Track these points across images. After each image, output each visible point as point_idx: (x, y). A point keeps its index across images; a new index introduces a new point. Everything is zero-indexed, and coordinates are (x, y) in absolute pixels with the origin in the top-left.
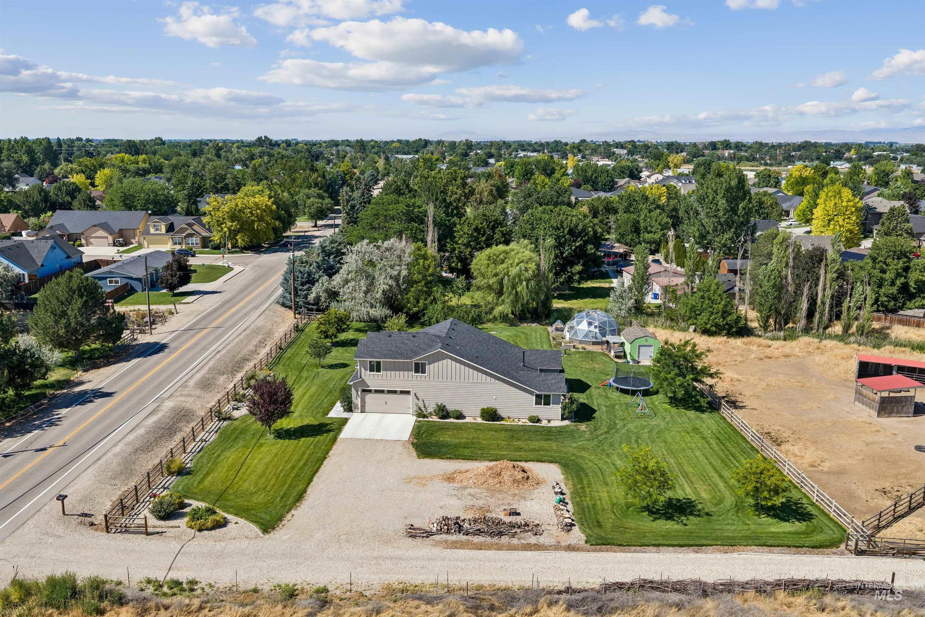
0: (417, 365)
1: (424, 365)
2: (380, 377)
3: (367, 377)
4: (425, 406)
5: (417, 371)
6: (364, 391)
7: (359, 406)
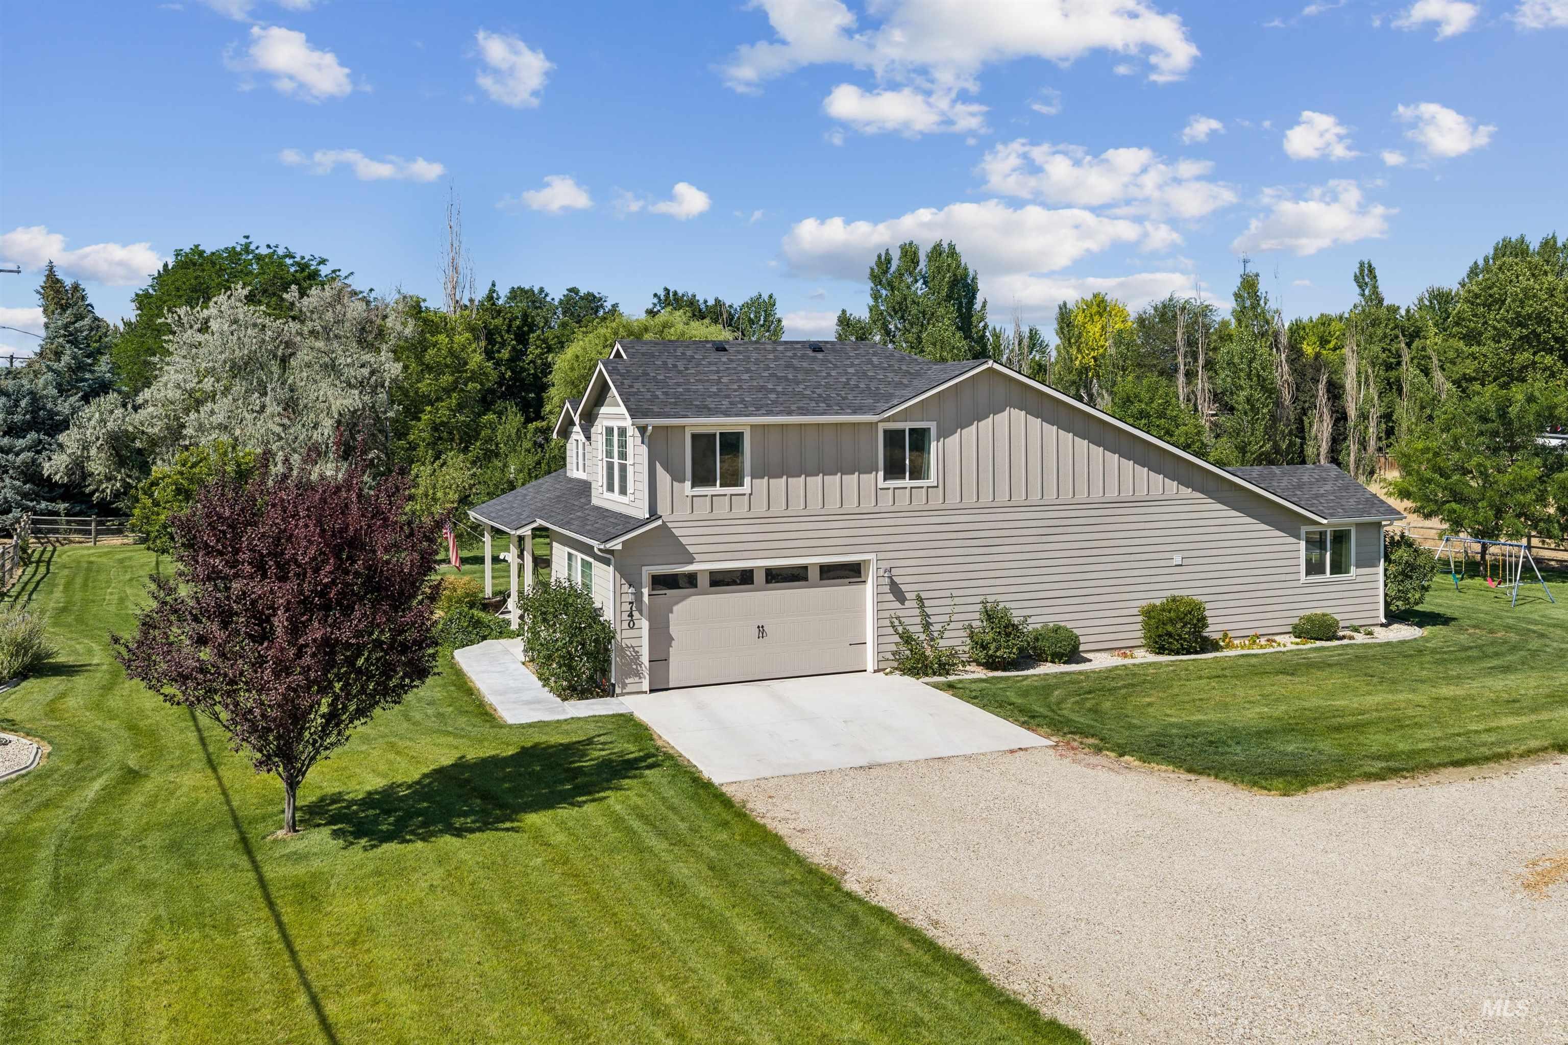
0: (893, 439)
1: (920, 439)
2: (741, 508)
3: (683, 512)
4: (927, 626)
5: (894, 470)
6: (662, 582)
7: (645, 659)
